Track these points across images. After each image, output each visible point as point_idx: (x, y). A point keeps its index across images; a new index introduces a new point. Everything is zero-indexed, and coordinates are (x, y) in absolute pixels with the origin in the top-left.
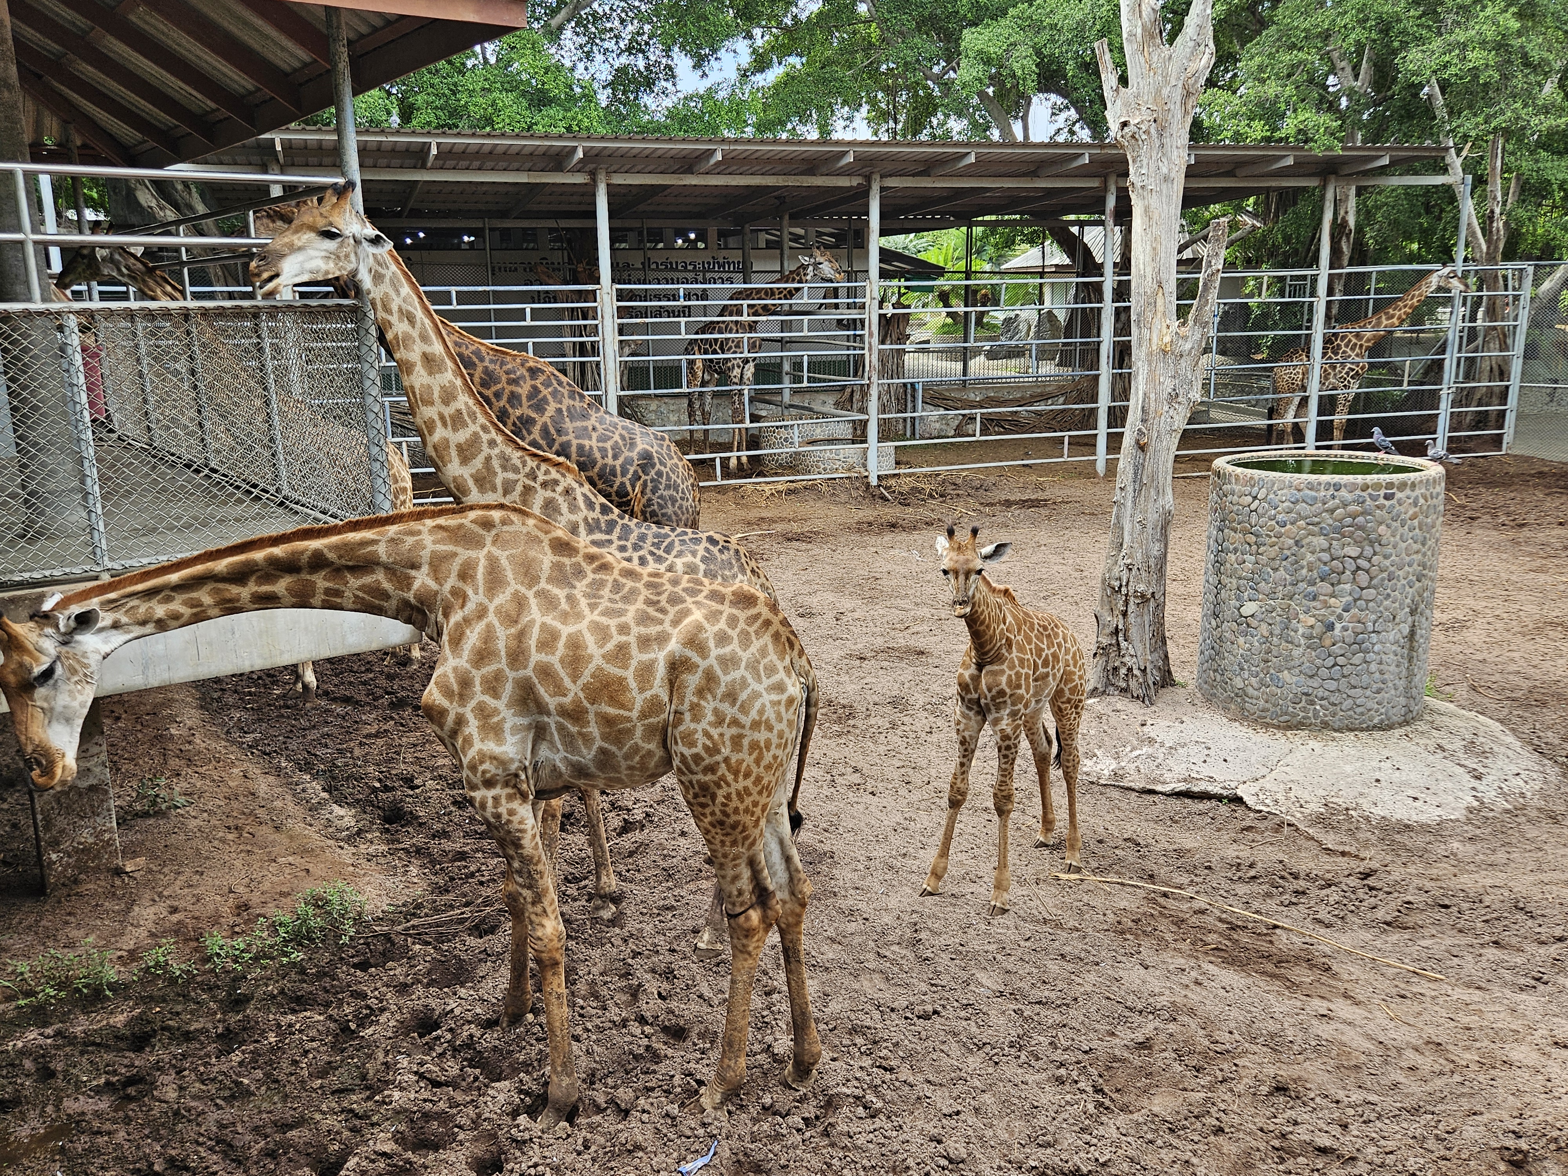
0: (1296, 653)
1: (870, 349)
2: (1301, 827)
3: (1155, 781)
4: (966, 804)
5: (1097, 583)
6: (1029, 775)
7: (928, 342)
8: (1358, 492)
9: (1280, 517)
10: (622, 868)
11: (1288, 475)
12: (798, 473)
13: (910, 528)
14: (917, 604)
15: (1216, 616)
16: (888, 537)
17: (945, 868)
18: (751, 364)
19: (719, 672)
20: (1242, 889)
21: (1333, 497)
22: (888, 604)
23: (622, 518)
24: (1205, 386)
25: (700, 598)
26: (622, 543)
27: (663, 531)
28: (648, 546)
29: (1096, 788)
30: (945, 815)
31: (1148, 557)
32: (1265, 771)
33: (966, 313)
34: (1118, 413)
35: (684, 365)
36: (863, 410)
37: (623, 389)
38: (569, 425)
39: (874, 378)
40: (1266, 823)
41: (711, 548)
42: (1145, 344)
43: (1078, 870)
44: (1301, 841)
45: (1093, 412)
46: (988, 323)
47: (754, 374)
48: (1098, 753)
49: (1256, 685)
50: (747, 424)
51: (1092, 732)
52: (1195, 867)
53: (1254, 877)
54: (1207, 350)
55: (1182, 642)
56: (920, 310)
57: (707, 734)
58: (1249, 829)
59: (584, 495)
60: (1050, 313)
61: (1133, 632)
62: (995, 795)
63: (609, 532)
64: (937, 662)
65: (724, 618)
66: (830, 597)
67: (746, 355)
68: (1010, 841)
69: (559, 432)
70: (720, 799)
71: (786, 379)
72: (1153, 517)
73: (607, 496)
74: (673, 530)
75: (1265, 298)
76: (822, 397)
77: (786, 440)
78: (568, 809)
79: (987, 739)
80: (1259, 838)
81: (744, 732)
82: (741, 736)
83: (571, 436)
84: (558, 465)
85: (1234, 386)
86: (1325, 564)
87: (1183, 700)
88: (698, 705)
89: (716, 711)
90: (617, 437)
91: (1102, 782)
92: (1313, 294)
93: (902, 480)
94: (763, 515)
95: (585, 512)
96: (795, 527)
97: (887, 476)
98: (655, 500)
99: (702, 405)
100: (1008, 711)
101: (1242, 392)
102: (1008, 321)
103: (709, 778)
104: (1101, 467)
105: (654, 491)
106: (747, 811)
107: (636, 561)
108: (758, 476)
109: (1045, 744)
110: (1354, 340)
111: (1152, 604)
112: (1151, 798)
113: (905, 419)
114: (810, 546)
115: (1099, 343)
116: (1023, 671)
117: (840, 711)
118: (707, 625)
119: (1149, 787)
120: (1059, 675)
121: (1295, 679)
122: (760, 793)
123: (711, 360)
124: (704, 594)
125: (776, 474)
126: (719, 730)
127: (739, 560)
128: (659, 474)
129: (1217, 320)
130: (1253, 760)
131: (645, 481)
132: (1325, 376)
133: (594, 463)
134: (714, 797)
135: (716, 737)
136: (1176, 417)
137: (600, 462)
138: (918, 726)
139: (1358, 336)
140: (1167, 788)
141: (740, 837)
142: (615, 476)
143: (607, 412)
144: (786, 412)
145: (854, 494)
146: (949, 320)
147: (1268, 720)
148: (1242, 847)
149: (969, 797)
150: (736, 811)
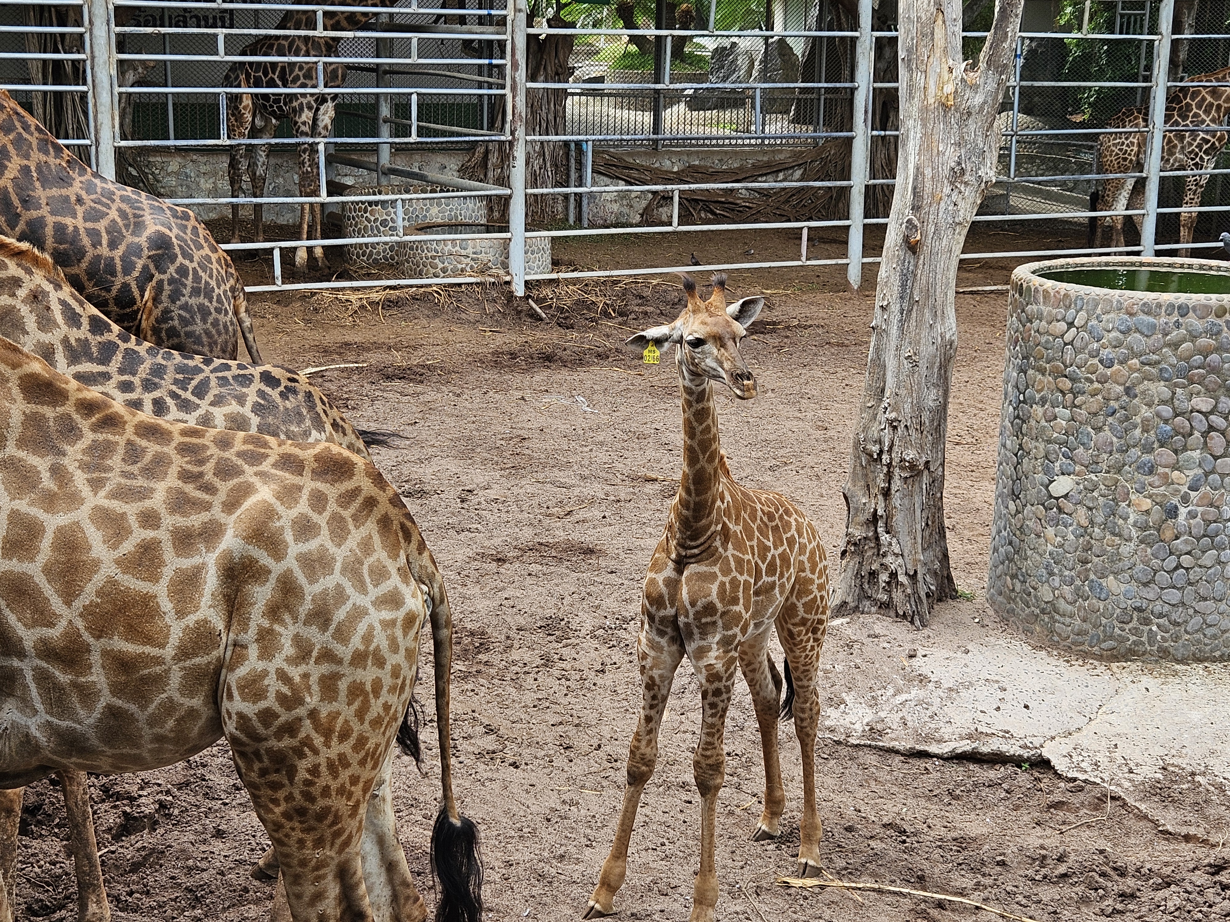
0: (1126, 549)
1: (514, 89)
2: (1130, 801)
3: (928, 738)
4: (654, 779)
5: (847, 447)
6: (747, 734)
7: (600, 80)
8: (1211, 318)
9: (1105, 353)
10: (121, 889)
11: (1118, 292)
12: (403, 275)
13: (573, 363)
14: (583, 478)
15: (1015, 496)
16: (540, 376)
17: (622, 875)
18: (330, 105)
19: (301, 579)
20: (1047, 893)
21: (1178, 325)
22: (541, 476)
23: (126, 340)
24: (1004, 159)
25: (266, 466)
26: (126, 378)
27: (191, 363)
28: (167, 383)
29: (844, 751)
30: (622, 795)
31: (920, 409)
32: (1080, 721)
33: (658, 37)
34: (880, 196)
35: (223, 103)
36: (503, 181)
37: (124, 137)
38: (41, 193)
39: (520, 132)
40: (1081, 796)
41: (268, 390)
42: (918, 95)
43: (817, 872)
44: (1130, 822)
45: (845, 192)
46: (691, 55)
47: (333, 121)
48: (847, 699)
49: (1069, 597)
50: (324, 197)
51: (839, 668)
52: (983, 863)
53: (1064, 876)
54: (1006, 106)
55: (967, 534)
56: (590, 31)
57: (283, 676)
58: (1058, 805)
59: (63, 302)
60: (782, 41)
61: (899, 520)
62: (697, 764)
63: (104, 360)
64: (613, 564)
65: (305, 495)
66: (453, 466)
67: (321, 89)
68: (717, 831)
69: (26, 202)
70: (302, 774)
71: (385, 129)
72: (927, 350)
73: (100, 305)
74: (207, 362)
75: (1086, 33)
76: (440, 159)
77: (384, 223)
78: (32, 799)
79: (685, 680)
80: (1072, 818)
81: (342, 670)
82: (335, 677)
83: (44, 211)
84: (18, 254)
85: (1043, 161)
86: (1166, 421)
87: (967, 620)
88: (270, 631)
89: (297, 640)
90: (114, 214)
91: (853, 741)
92: (1154, 29)
93: (562, 290)
94: (348, 338)
95: (64, 328)
96: (398, 358)
97: (539, 283)
98: (176, 312)
99: (252, 166)
100: (718, 637)
101: (1055, 169)
102: (720, 53)
103: (286, 742)
104: (854, 276)
105: (174, 297)
106: (342, 791)
107: (148, 406)
108: (340, 278)
109: (771, 686)
110: (1209, 99)
111: (926, 479)
112: (922, 763)
113: (566, 196)
114: (420, 388)
115: (853, 90)
116: (741, 579)
117: (466, 641)
118: (280, 508)
119: (920, 747)
120: (788, 587)
121: (1123, 587)
122: (362, 763)
123: (265, 96)
124: (271, 460)
125: (369, 276)
126: (302, 668)
127: (312, 407)
128: (183, 271)
129: (1020, 62)
130: (1065, 706)
131: (160, 283)
132: (1169, 149)
133: (81, 253)
134: (292, 772)
135: (297, 679)
136: (961, 204)
137: (90, 253)
138: (584, 661)
139: (1215, 92)
140: (945, 749)
141: (328, 833)
142: (113, 274)
143: (96, 175)
144: (384, 181)
145: (489, 308)
146: (633, 48)
147: (1086, 647)
148: (1049, 832)
149: (658, 767)
150: (326, 791)
